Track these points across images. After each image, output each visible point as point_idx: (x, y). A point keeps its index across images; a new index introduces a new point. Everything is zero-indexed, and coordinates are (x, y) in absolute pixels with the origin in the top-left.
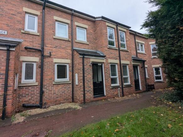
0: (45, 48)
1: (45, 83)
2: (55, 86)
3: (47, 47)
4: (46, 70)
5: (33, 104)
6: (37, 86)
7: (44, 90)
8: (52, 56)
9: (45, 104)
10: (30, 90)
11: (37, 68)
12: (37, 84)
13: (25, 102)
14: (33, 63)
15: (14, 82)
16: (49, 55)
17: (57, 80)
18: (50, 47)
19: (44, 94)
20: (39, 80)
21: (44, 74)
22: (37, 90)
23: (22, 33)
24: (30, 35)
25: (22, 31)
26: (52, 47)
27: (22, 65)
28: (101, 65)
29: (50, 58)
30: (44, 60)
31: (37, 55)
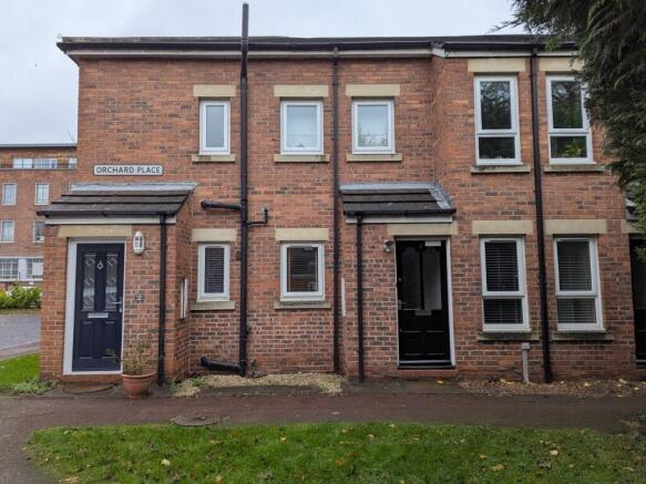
0: (251, 197)
1: (253, 304)
2: (280, 313)
3: (256, 193)
4: (254, 265)
5: (226, 361)
6: (232, 311)
7: (251, 324)
8: (270, 222)
9: (253, 364)
10: (216, 321)
11: (232, 260)
12: (232, 306)
13: (206, 352)
14: (223, 246)
15: (179, 301)
16: (261, 218)
17: (287, 295)
18: (266, 193)
19: (249, 336)
20: (237, 294)
21: (249, 278)
22: (234, 324)
23: (194, 163)
24: (212, 166)
25: (195, 158)
26: (272, 193)
27: (196, 252)
28: (439, 244)
29: (267, 229)
30: (250, 235)
31: (231, 221)
